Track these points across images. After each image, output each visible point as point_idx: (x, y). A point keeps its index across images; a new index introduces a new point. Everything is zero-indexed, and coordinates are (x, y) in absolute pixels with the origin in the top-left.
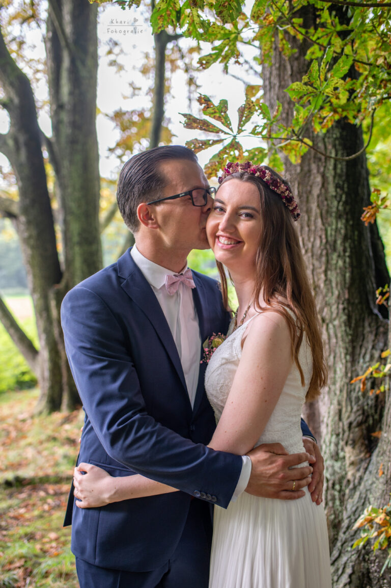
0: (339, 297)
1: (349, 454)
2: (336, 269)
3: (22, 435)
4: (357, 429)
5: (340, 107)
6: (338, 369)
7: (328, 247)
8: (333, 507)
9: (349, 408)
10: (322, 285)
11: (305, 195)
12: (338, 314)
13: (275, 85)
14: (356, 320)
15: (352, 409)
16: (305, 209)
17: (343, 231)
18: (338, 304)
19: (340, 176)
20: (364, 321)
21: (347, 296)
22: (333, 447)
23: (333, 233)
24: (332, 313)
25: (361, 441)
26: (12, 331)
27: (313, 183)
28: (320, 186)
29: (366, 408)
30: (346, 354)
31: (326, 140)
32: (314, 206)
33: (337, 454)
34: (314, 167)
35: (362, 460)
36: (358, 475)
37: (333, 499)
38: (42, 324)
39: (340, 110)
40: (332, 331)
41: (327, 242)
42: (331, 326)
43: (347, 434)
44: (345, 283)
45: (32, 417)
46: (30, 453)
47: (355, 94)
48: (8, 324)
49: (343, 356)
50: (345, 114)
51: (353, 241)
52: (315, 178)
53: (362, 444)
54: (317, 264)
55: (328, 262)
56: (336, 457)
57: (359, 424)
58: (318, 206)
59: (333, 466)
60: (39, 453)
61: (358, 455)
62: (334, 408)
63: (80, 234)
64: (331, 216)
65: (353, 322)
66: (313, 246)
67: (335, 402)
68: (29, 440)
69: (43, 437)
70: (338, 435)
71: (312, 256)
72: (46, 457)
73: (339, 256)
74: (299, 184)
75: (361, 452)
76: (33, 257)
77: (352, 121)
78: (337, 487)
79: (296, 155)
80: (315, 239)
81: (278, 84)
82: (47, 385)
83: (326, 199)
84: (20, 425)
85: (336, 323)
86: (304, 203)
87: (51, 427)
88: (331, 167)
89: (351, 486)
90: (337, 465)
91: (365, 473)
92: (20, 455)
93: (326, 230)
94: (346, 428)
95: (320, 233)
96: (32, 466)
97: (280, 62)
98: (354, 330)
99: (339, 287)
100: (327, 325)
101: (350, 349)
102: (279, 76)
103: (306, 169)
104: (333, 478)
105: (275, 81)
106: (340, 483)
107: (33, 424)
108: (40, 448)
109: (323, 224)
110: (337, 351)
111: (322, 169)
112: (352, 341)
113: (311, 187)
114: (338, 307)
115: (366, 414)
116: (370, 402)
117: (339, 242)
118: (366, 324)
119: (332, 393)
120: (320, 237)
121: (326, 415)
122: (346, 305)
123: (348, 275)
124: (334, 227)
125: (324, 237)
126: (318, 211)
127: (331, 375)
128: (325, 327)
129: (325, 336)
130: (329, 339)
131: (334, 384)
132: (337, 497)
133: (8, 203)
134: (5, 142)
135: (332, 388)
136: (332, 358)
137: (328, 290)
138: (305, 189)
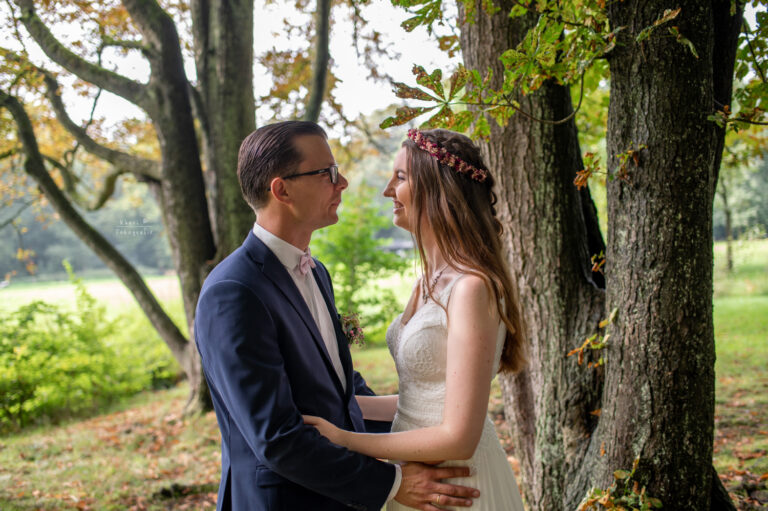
0: (550, 265)
1: (567, 435)
2: (546, 235)
3: (172, 438)
4: (574, 408)
6: (551, 344)
7: (537, 212)
8: (551, 494)
9: (565, 385)
10: (532, 253)
11: (510, 158)
12: (549, 283)
14: (569, 290)
15: (568, 386)
16: (510, 171)
17: (552, 195)
18: (550, 273)
19: (548, 136)
20: (578, 291)
21: (558, 265)
22: (548, 428)
23: (542, 197)
24: (543, 283)
25: (580, 420)
26: (155, 317)
27: (518, 144)
28: (527, 147)
29: (583, 384)
30: (560, 327)
31: (532, 98)
32: (520, 168)
33: (554, 436)
34: (519, 126)
35: (581, 441)
36: (578, 457)
37: (551, 486)
38: (191, 307)
39: (548, 72)
40: (543, 303)
41: (535, 206)
42: (542, 297)
43: (563, 413)
44: (556, 251)
45: (183, 418)
46: (185, 458)
48: (150, 308)
49: (556, 328)
50: (553, 75)
51: (564, 205)
52: (520, 138)
53: (581, 424)
54: (525, 230)
55: (537, 228)
56: (552, 439)
57: (577, 403)
58: (525, 168)
59: (549, 450)
60: (196, 459)
61: (577, 436)
62: (548, 386)
63: (235, 201)
64: (539, 179)
65: (567, 292)
66: (520, 212)
67: (550, 380)
68: (181, 445)
69: (199, 441)
70: (554, 415)
71: (520, 222)
72: (206, 462)
73: (549, 222)
74: (503, 145)
75: (579, 433)
76: (180, 228)
77: (561, 82)
78: (555, 473)
79: (503, 118)
80: (522, 204)
82: (199, 380)
84: (169, 428)
85: (548, 293)
86: (510, 166)
87: (207, 429)
88: (538, 127)
89: (571, 470)
90: (554, 448)
91: (585, 454)
92: (172, 461)
93: (534, 194)
94: (563, 407)
95: (527, 198)
96: (190, 474)
97: (480, 16)
98: (568, 301)
99: (550, 254)
100: (538, 296)
101: (564, 322)
102: (480, 30)
103: (511, 129)
104: (549, 463)
105: (475, 36)
106: (558, 468)
107: (183, 426)
108: (196, 453)
109: (531, 188)
110: (550, 324)
111: (528, 129)
112: (566, 313)
113: (517, 148)
114: (549, 277)
115: (584, 391)
116: (587, 378)
117: (548, 207)
118: (581, 294)
119: (546, 370)
120: (528, 202)
121: (540, 394)
122: (558, 274)
123: (559, 241)
124: (543, 191)
125: (532, 201)
126: (525, 174)
127: (544, 350)
128: (536, 299)
129: (536, 308)
130: (541, 311)
131: (548, 360)
132: (555, 484)
133: (146, 164)
134: (146, 95)
135: (546, 364)
136: (544, 332)
137: (538, 258)
138: (510, 151)
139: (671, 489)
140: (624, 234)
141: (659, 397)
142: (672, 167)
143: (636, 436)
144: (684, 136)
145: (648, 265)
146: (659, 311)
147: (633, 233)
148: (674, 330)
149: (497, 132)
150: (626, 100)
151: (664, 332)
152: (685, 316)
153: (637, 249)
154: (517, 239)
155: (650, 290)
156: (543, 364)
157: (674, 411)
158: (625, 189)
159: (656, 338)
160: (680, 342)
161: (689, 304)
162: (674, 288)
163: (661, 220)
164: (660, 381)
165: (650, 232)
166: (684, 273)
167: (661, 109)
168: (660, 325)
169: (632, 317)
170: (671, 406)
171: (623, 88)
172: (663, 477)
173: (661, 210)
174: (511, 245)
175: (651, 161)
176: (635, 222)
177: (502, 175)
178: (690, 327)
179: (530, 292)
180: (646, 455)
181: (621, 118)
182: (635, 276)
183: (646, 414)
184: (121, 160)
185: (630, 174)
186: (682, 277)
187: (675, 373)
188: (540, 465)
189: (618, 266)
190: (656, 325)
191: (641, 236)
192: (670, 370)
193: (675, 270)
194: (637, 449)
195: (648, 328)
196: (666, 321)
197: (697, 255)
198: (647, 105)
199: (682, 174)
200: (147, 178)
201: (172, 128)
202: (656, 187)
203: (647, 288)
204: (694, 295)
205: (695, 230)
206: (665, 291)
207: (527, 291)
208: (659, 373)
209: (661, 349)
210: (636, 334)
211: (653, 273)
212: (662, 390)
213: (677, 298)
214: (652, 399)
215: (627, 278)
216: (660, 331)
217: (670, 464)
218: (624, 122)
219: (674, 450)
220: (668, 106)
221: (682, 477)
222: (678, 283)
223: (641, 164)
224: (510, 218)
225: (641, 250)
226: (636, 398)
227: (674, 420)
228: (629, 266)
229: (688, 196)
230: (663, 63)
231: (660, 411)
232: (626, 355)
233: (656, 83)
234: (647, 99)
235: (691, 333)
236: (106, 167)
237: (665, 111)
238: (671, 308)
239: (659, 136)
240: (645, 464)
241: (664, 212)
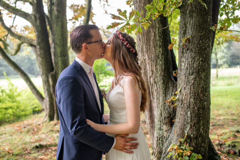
0: (160, 74)
1: (165, 127)
2: (159, 65)
3: (39, 129)
4: (167, 119)
5: (161, 11)
6: (160, 99)
7: (156, 57)
8: (159, 146)
9: (164, 112)
10: (155, 70)
11: (148, 40)
12: (160, 80)
13: (138, 1)
15: (165, 112)
16: (148, 44)
17: (161, 52)
18: (160, 77)
19: (160, 33)
20: (169, 82)
21: (163, 74)
22: (159, 125)
23: (158, 52)
24: (158, 80)
25: (169, 123)
26: (34, 90)
28: (154, 36)
29: (170, 112)
30: (163, 94)
31: (156, 21)
32: (151, 43)
33: (161, 128)
34: (151, 30)
35: (169, 130)
36: (168, 135)
37: (160, 144)
38: (46, 87)
39: (161, 12)
40: (158, 86)
41: (156, 55)
42: (158, 84)
43: (164, 121)
44: (162, 70)
45: (43, 123)
46: (43, 136)
47: (166, 7)
48: (32, 87)
49: (162, 94)
50: (162, 13)
51: (165, 55)
52: (152, 34)
53: (169, 124)
54: (153, 63)
55: (156, 62)
56: (160, 129)
57: (168, 117)
58: (153, 43)
59: (159, 132)
60: (47, 136)
61: (168, 128)
62: (159, 112)
63: (60, 53)
64: (157, 47)
65: (165, 83)
66: (151, 57)
67: (160, 110)
68: (42, 132)
69: (48, 130)
70: (161, 122)
71: (151, 60)
72: (50, 137)
73: (160, 60)
74: (146, 36)
75: (169, 127)
76: (42, 61)
77: (165, 16)
78: (161, 139)
79: (146, 27)
80: (152, 54)
81: (139, 2)
82: (48, 111)
83: (156, 41)
84: (38, 126)
85: (160, 83)
86: (148, 42)
87: (51, 126)
88: (157, 30)
89: (166, 138)
90: (161, 132)
91: (170, 134)
92: (39, 137)
93: (156, 52)
94: (163, 119)
95: (154, 53)
96: (45, 141)
98: (165, 86)
99: (160, 71)
100: (157, 84)
101: (164, 92)
103: (149, 30)
104: (159, 136)
106: (162, 138)
107: (43, 126)
108: (47, 134)
109: (155, 49)
110: (160, 93)
111: (154, 31)
112: (165, 89)
113: (150, 37)
114: (160, 78)
115: (170, 114)
116: (171, 110)
117: (160, 55)
118: (170, 83)
120: (154, 54)
121: (157, 115)
122: (163, 77)
123: (163, 67)
124: (158, 50)
125: (155, 54)
126: (153, 45)
127: (158, 101)
128: (156, 85)
129: (156, 88)
130: (157, 89)
131: (159, 104)
132: (161, 143)
133: (31, 40)
134: (31, 17)
135: (159, 105)
136: (158, 95)
137: (156, 72)
138: (148, 38)
139: (196, 144)
140: (183, 64)
141: (193, 116)
142: (199, 43)
143: (186, 128)
144: (203, 34)
145: (191, 74)
146: (194, 89)
147: (186, 64)
148: (198, 94)
149: (144, 32)
150: (185, 22)
151: (195, 95)
152: (201, 91)
153: (187, 69)
154: (150, 66)
155: (191, 82)
156: (158, 106)
157: (198, 120)
158: (184, 50)
159: (193, 97)
160: (200, 99)
161: (203, 87)
162: (199, 82)
163: (195, 60)
164: (193, 111)
165: (191, 64)
166: (202, 77)
167: (196, 25)
168: (194, 93)
169: (185, 90)
170: (197, 118)
171: (184, 18)
172: (194, 140)
173: (195, 57)
174: (148, 68)
175: (192, 41)
176: (187, 61)
177: (146, 45)
178: (203, 94)
179: (154, 83)
180: (189, 134)
181: (183, 28)
182: (187, 78)
183: (189, 121)
184: (23, 39)
185: (186, 45)
186: (201, 78)
187: (198, 108)
188: (156, 137)
189: (181, 74)
190: (193, 93)
191: (189, 65)
192: (197, 107)
193: (199, 76)
194: (186, 132)
195: (190, 94)
196: (196, 92)
197: (206, 71)
198: (191, 23)
199: (202, 46)
200: (31, 45)
201: (39, 28)
202: (194, 50)
203: (190, 81)
204: (204, 83)
205: (205, 64)
206: (196, 82)
207: (153, 82)
208: (193, 108)
209: (194, 100)
210: (186, 96)
211: (192, 77)
212: (194, 113)
213: (199, 85)
214: (191, 116)
215: (184, 78)
216: (194, 95)
217: (196, 137)
218: (184, 29)
219: (197, 132)
220: (198, 24)
221: (200, 140)
222: (200, 80)
223: (189, 42)
224: (148, 59)
225: (189, 70)
226: (186, 116)
227: (198, 123)
228: (185, 74)
229: (204, 53)
230: (197, 10)
231: (193, 120)
232: (183, 102)
233: (195, 17)
234: (191, 22)
235: (203, 95)
236: (18, 41)
237: (197, 26)
238: (197, 88)
239: (195, 34)
240: (189, 137)
241: (196, 58)
